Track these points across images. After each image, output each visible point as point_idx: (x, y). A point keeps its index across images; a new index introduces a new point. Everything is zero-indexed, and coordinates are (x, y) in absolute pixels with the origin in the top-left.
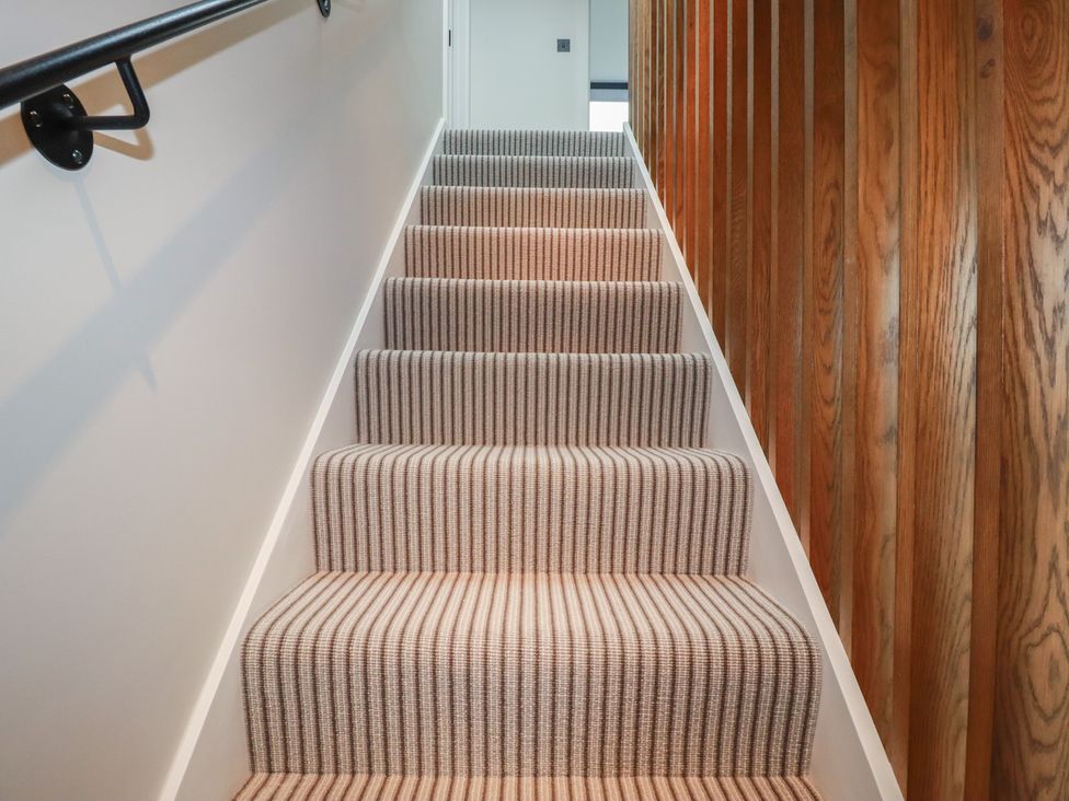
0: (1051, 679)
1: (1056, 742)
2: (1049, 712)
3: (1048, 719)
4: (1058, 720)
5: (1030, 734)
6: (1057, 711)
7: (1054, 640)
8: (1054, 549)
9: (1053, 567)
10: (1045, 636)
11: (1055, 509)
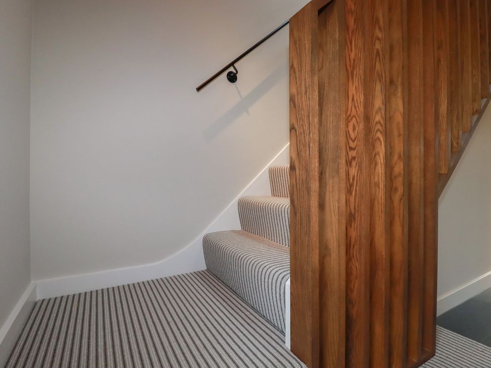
0: (353, 130)
1: (356, 147)
2: (353, 139)
3: (353, 141)
4: (356, 141)
5: (349, 145)
6: (355, 139)
7: (354, 119)
8: (353, 94)
9: (353, 99)
10: (352, 118)
11: (353, 84)
